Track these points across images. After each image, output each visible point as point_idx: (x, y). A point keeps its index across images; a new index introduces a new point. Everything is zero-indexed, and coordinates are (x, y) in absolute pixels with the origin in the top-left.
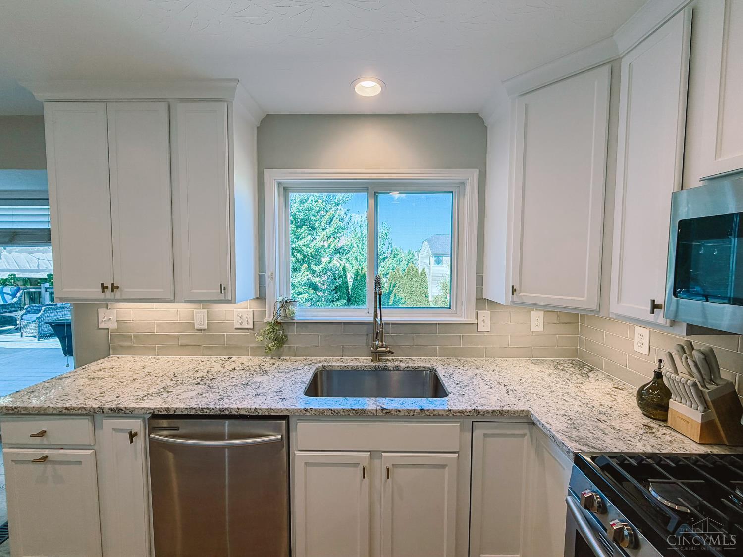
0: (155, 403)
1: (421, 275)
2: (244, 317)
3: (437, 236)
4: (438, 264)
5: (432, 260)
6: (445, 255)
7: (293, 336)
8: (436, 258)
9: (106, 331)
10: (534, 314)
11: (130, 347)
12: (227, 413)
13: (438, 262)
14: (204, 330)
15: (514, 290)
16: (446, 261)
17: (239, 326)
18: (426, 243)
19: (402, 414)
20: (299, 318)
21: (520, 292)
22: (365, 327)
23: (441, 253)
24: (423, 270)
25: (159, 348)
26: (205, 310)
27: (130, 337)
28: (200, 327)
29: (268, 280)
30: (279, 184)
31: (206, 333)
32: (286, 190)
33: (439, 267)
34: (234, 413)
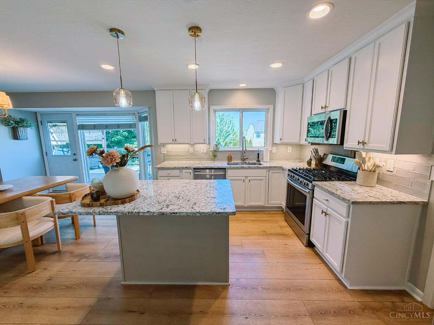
0: (194, 166)
1: (250, 143)
2: (204, 149)
3: (258, 121)
4: (258, 137)
5: (255, 135)
6: (262, 132)
7: (218, 154)
8: (257, 134)
9: (164, 154)
10: (289, 147)
11: (171, 159)
12: (212, 168)
13: (258, 136)
14: (192, 153)
15: (281, 139)
16: (263, 135)
17: (203, 152)
18: (252, 125)
19: (253, 167)
20: (220, 150)
21: (283, 139)
22: (239, 152)
23: (260, 131)
24: (251, 140)
25: (179, 159)
26: (193, 148)
27: (170, 156)
28: (191, 153)
29: (211, 138)
30: (214, 110)
31: (193, 154)
32: (215, 111)
33: (259, 139)
34: (214, 168)
